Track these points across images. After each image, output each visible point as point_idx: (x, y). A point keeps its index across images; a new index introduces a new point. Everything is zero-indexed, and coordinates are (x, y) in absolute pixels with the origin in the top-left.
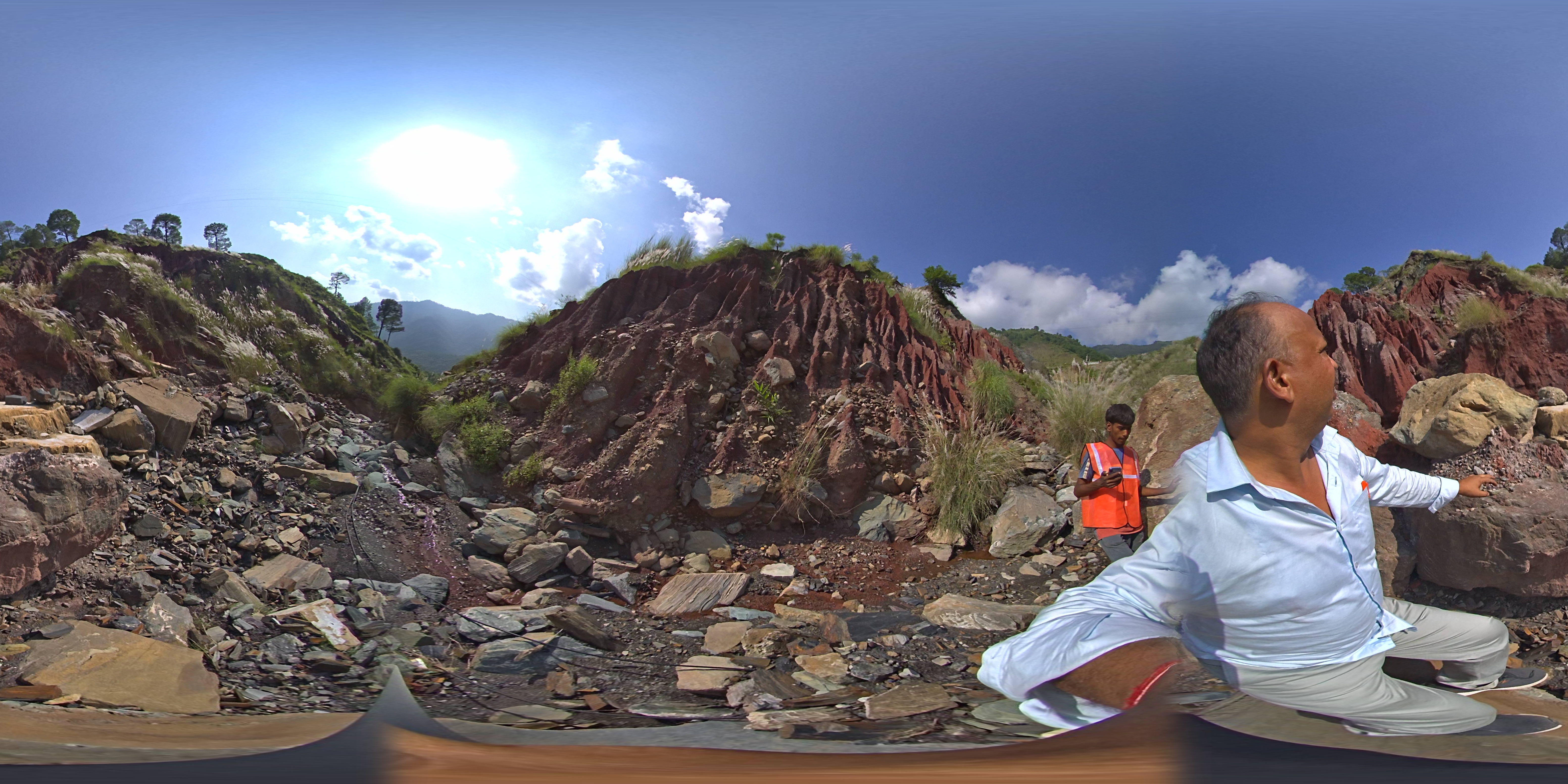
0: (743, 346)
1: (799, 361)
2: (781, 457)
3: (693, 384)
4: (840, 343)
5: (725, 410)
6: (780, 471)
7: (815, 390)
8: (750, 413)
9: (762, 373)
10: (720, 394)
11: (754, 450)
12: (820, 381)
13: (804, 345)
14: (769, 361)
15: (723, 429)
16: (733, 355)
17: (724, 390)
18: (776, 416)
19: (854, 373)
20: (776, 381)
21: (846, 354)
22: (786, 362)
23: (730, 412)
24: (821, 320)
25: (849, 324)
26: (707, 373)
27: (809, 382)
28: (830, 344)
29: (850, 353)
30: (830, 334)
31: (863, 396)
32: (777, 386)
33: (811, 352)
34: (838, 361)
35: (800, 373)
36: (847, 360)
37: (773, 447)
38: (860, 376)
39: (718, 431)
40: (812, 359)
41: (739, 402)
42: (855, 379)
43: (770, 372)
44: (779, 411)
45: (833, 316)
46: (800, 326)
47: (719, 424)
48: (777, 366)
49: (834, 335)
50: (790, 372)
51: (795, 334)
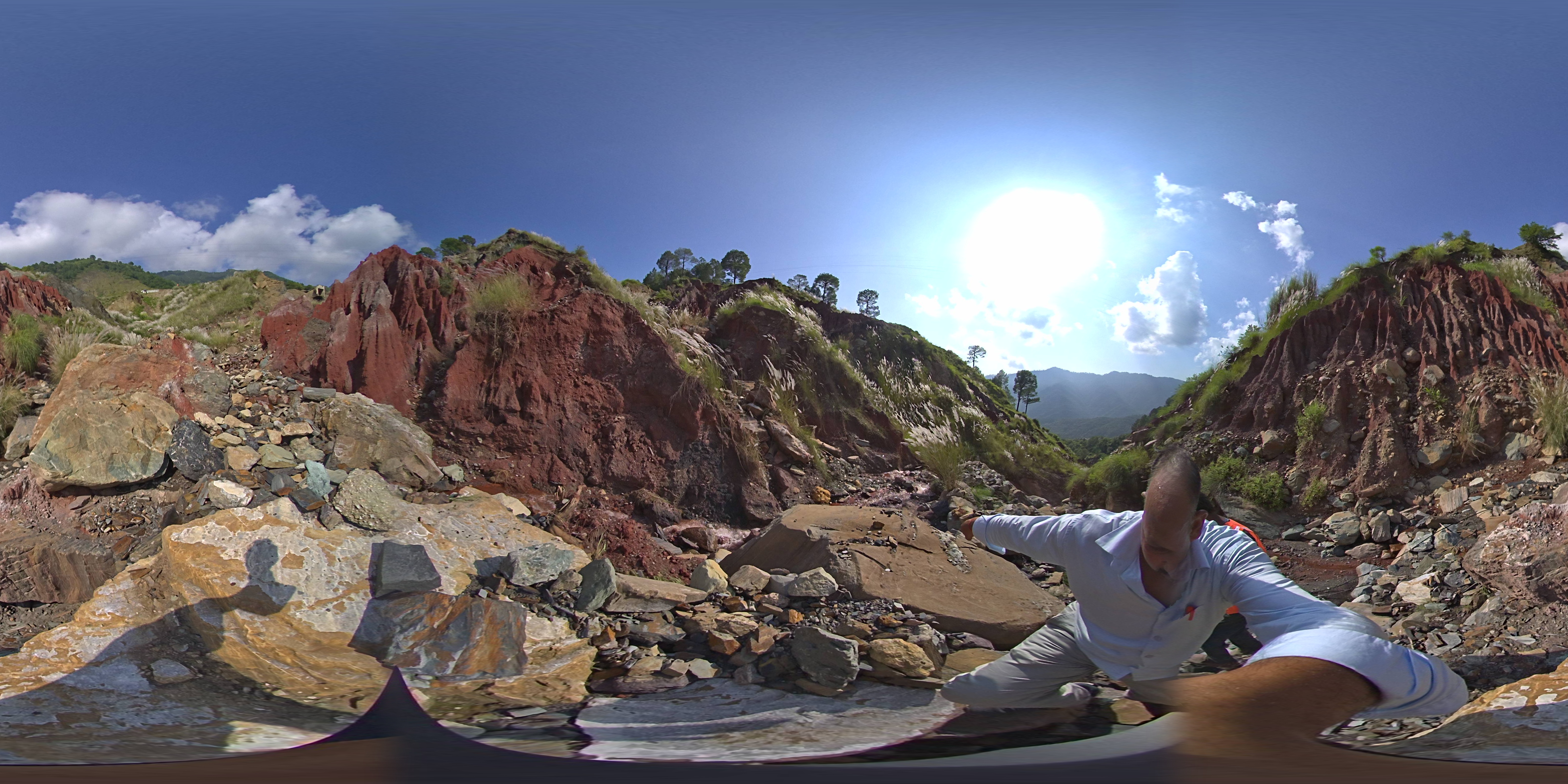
0: (1405, 364)
1: (1442, 362)
2: (1453, 426)
3: (1386, 399)
4: (1465, 340)
5: (1411, 409)
6: (1455, 434)
7: (1459, 379)
8: (1426, 407)
9: (1424, 380)
10: (1405, 401)
11: (1437, 427)
12: (1460, 373)
13: (1442, 349)
14: (1425, 370)
15: (1415, 421)
16: (1402, 372)
17: (1406, 397)
18: (1441, 403)
19: (1480, 359)
20: (1435, 382)
21: (1471, 348)
22: (1435, 367)
23: (1415, 409)
24: (1446, 326)
25: (1467, 323)
26: (1392, 391)
27: (1453, 375)
28: (1459, 344)
29: (1474, 345)
30: (1457, 335)
31: (1490, 374)
32: (1436, 385)
33: (1448, 352)
34: (1467, 354)
35: (1446, 370)
36: (1473, 352)
37: (1447, 422)
38: (1484, 360)
39: (1412, 423)
40: (1450, 359)
41: (1417, 401)
42: (1481, 363)
43: (1429, 377)
44: (1443, 400)
45: (1454, 321)
46: (1434, 337)
47: (1411, 419)
48: (1431, 372)
49: (1459, 336)
50: (1441, 373)
51: (1433, 345)
